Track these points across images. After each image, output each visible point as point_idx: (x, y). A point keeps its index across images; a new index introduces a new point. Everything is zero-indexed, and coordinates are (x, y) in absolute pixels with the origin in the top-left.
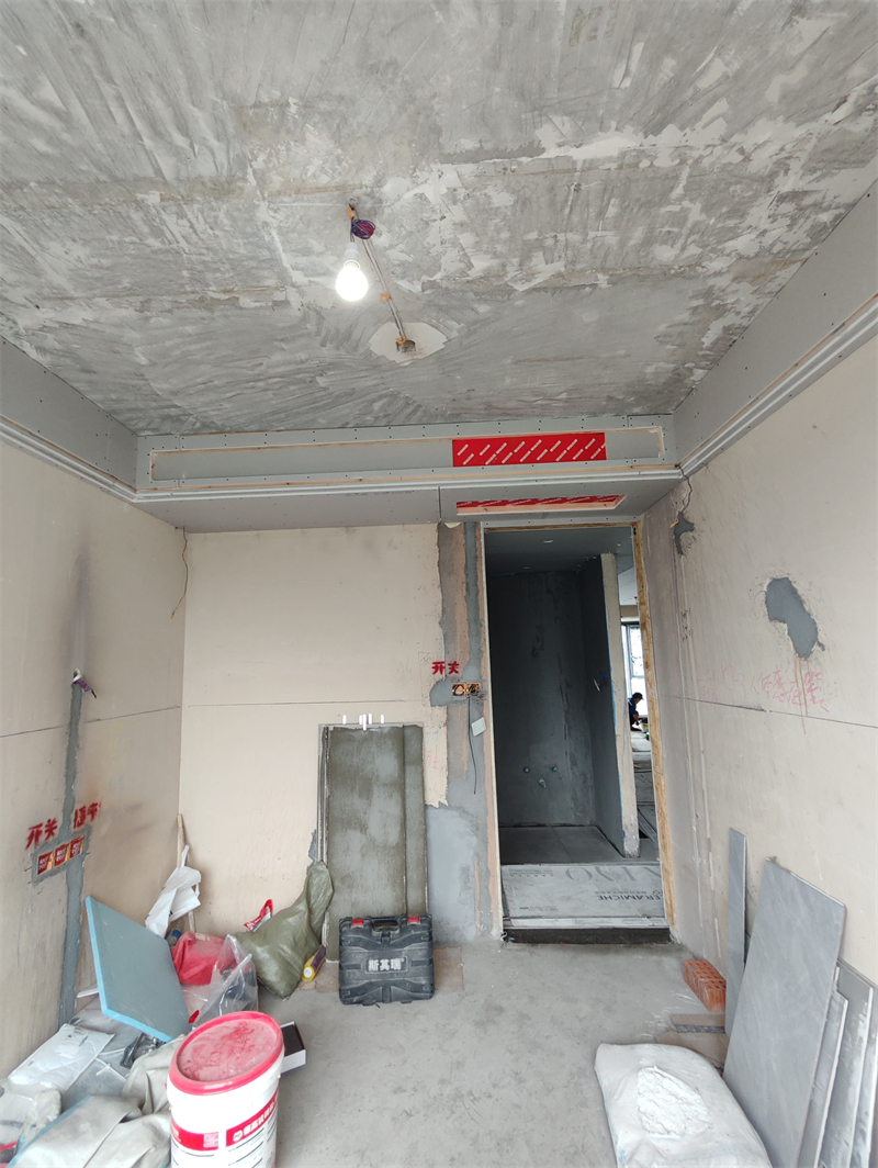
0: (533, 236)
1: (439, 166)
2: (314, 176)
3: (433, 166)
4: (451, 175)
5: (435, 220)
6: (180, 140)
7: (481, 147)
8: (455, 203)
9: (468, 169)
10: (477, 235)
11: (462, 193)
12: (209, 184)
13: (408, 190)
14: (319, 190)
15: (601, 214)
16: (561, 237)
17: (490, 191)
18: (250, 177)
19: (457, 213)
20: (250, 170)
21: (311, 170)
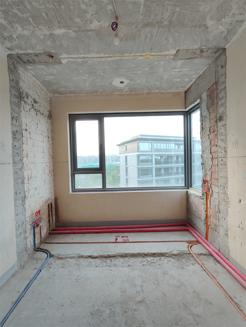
0: (63, 7)
1: (95, 29)
2: (124, 27)
3: (97, 29)
4: (92, 26)
5: (94, 14)
6: (149, 35)
7: (87, 32)
8: (90, 19)
9: (88, 28)
10: (80, 8)
11: (89, 22)
12: (149, 26)
13: (102, 24)
14: (124, 24)
15: (46, 14)
16: (54, 6)
17: (82, 23)
18: (139, 27)
19: (88, 16)
20: (138, 29)
21: (124, 29)
